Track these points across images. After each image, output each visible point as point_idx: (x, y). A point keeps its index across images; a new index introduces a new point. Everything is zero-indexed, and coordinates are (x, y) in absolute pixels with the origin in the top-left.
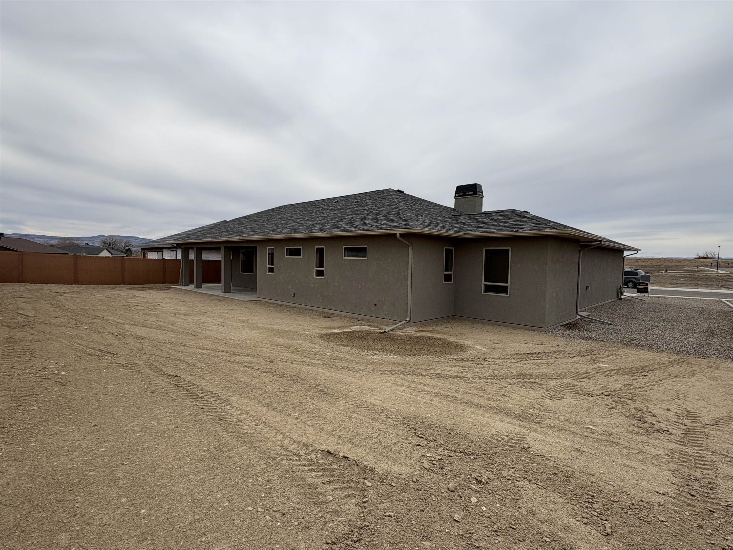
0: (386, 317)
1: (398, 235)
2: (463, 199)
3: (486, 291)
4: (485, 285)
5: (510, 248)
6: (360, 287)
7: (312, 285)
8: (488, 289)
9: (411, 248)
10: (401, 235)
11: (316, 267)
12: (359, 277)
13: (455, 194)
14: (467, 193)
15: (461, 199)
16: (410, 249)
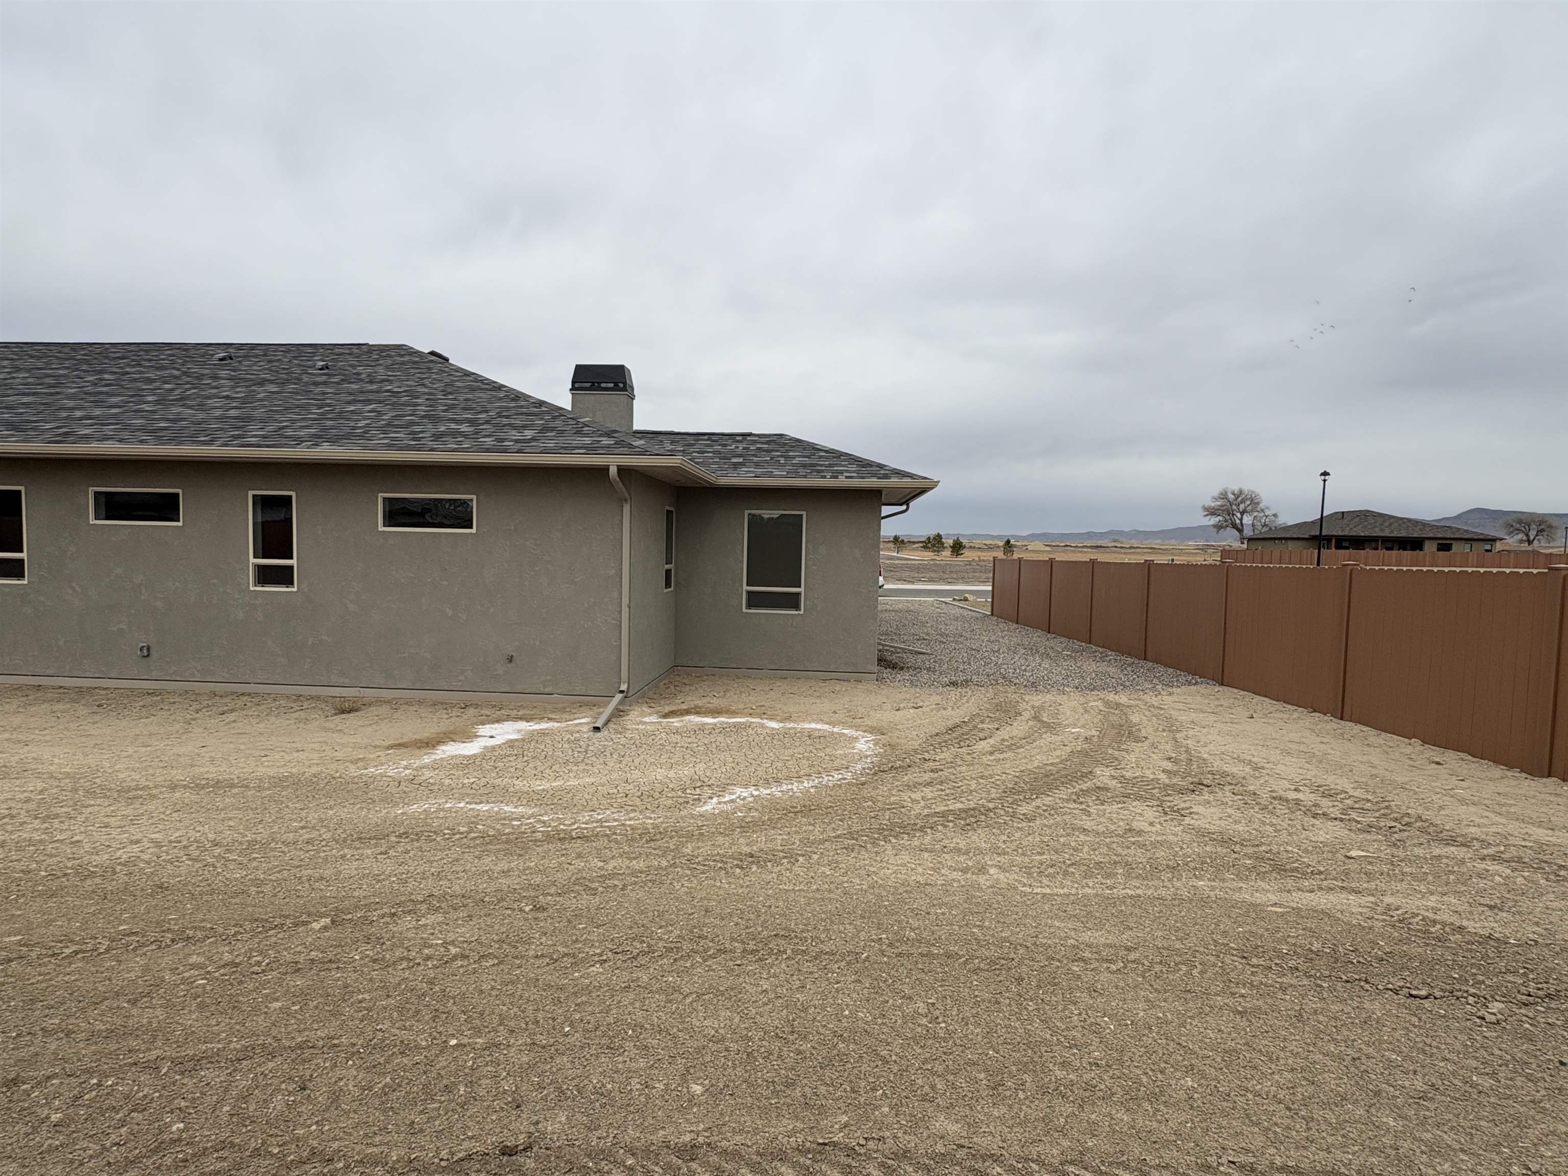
0: (547, 690)
1: (613, 471)
2: (592, 397)
3: (750, 605)
4: (749, 593)
5: (804, 513)
6: (450, 612)
7: (241, 616)
8: (754, 600)
9: (628, 505)
10: (621, 470)
11: (255, 557)
12: (445, 583)
13: (573, 382)
14: (603, 385)
15: (587, 397)
16: (627, 508)
